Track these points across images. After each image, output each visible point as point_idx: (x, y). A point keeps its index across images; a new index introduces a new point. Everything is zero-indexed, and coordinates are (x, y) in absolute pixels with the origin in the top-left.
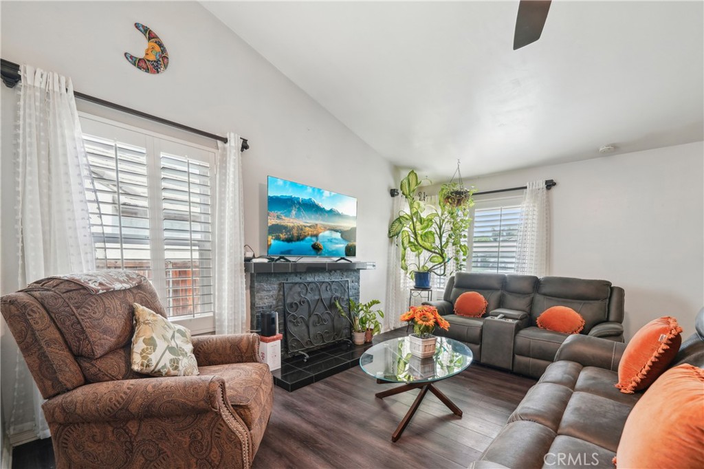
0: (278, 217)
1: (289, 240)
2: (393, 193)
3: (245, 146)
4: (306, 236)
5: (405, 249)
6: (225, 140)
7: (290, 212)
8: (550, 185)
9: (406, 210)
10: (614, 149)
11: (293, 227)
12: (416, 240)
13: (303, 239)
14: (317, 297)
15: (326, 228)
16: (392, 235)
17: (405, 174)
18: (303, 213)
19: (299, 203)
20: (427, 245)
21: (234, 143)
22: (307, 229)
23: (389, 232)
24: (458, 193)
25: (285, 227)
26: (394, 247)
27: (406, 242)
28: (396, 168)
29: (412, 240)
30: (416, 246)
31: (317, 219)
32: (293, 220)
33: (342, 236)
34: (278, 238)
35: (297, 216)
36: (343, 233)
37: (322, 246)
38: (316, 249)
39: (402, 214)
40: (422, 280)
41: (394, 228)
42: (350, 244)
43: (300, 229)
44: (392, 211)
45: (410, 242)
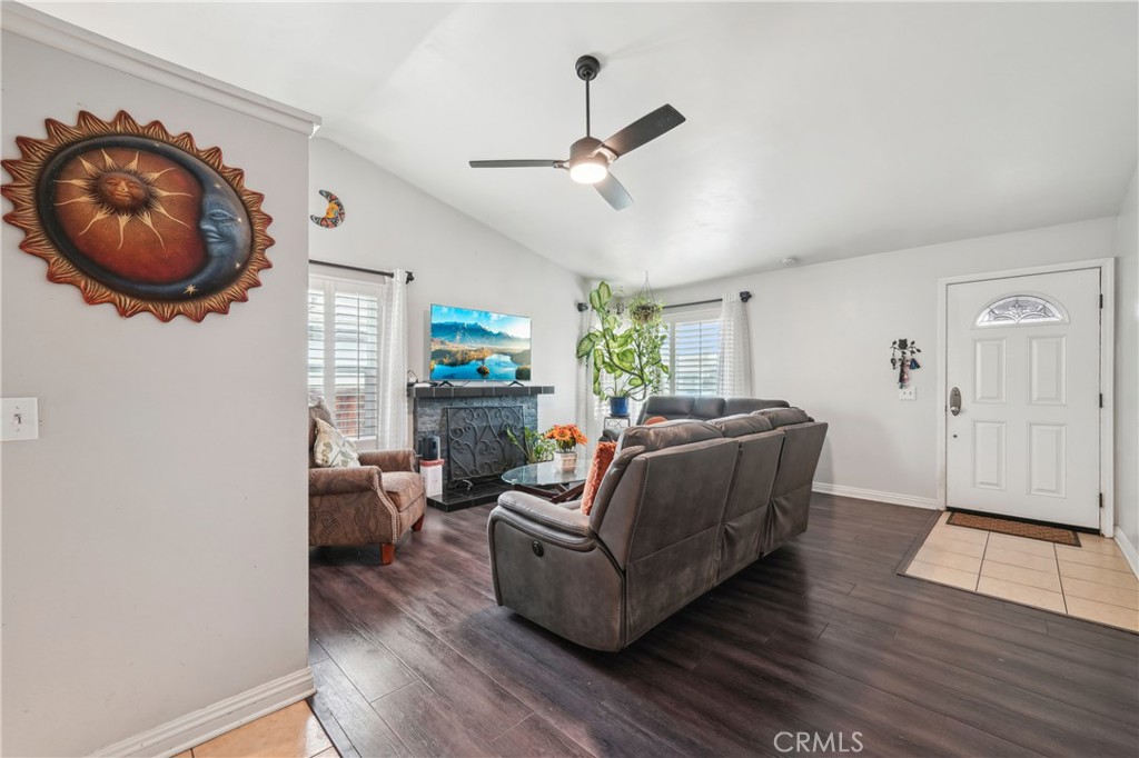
0: (442, 343)
1: (453, 364)
2: (581, 307)
3: (410, 278)
4: (470, 360)
5: (599, 370)
6: (391, 275)
7: (455, 337)
8: (745, 297)
9: (598, 327)
10: (796, 261)
11: (457, 352)
12: (611, 360)
13: (467, 363)
14: (485, 424)
15: (493, 352)
16: (582, 354)
17: (595, 285)
18: (468, 338)
19: (464, 328)
20: (626, 365)
21: (400, 277)
22: (472, 353)
23: (578, 351)
24: (644, 308)
25: (449, 352)
26: (584, 368)
27: (599, 362)
28: (584, 280)
29: (607, 360)
30: (612, 367)
31: (482, 343)
32: (457, 345)
33: (511, 359)
34: (441, 363)
35: (462, 341)
36: (512, 356)
37: (488, 370)
38: (482, 373)
39: (592, 331)
40: (618, 406)
41: (583, 347)
42: (522, 367)
43: (465, 353)
44: (581, 328)
45: (604, 362)
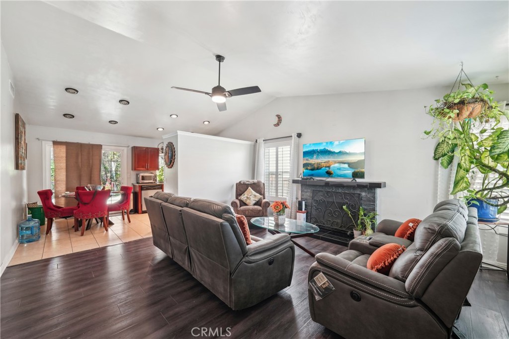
0: (307, 160)
1: (312, 170)
3: (299, 136)
4: (322, 167)
7: (313, 156)
11: (315, 164)
13: (320, 169)
14: (332, 200)
15: (335, 162)
16: (438, 157)
18: (320, 156)
19: (318, 152)
22: (323, 164)
23: (435, 155)
25: (311, 164)
31: (330, 158)
32: (314, 160)
33: (349, 166)
34: (307, 169)
35: (317, 158)
36: (350, 165)
37: (333, 172)
38: (329, 174)
43: (318, 164)
